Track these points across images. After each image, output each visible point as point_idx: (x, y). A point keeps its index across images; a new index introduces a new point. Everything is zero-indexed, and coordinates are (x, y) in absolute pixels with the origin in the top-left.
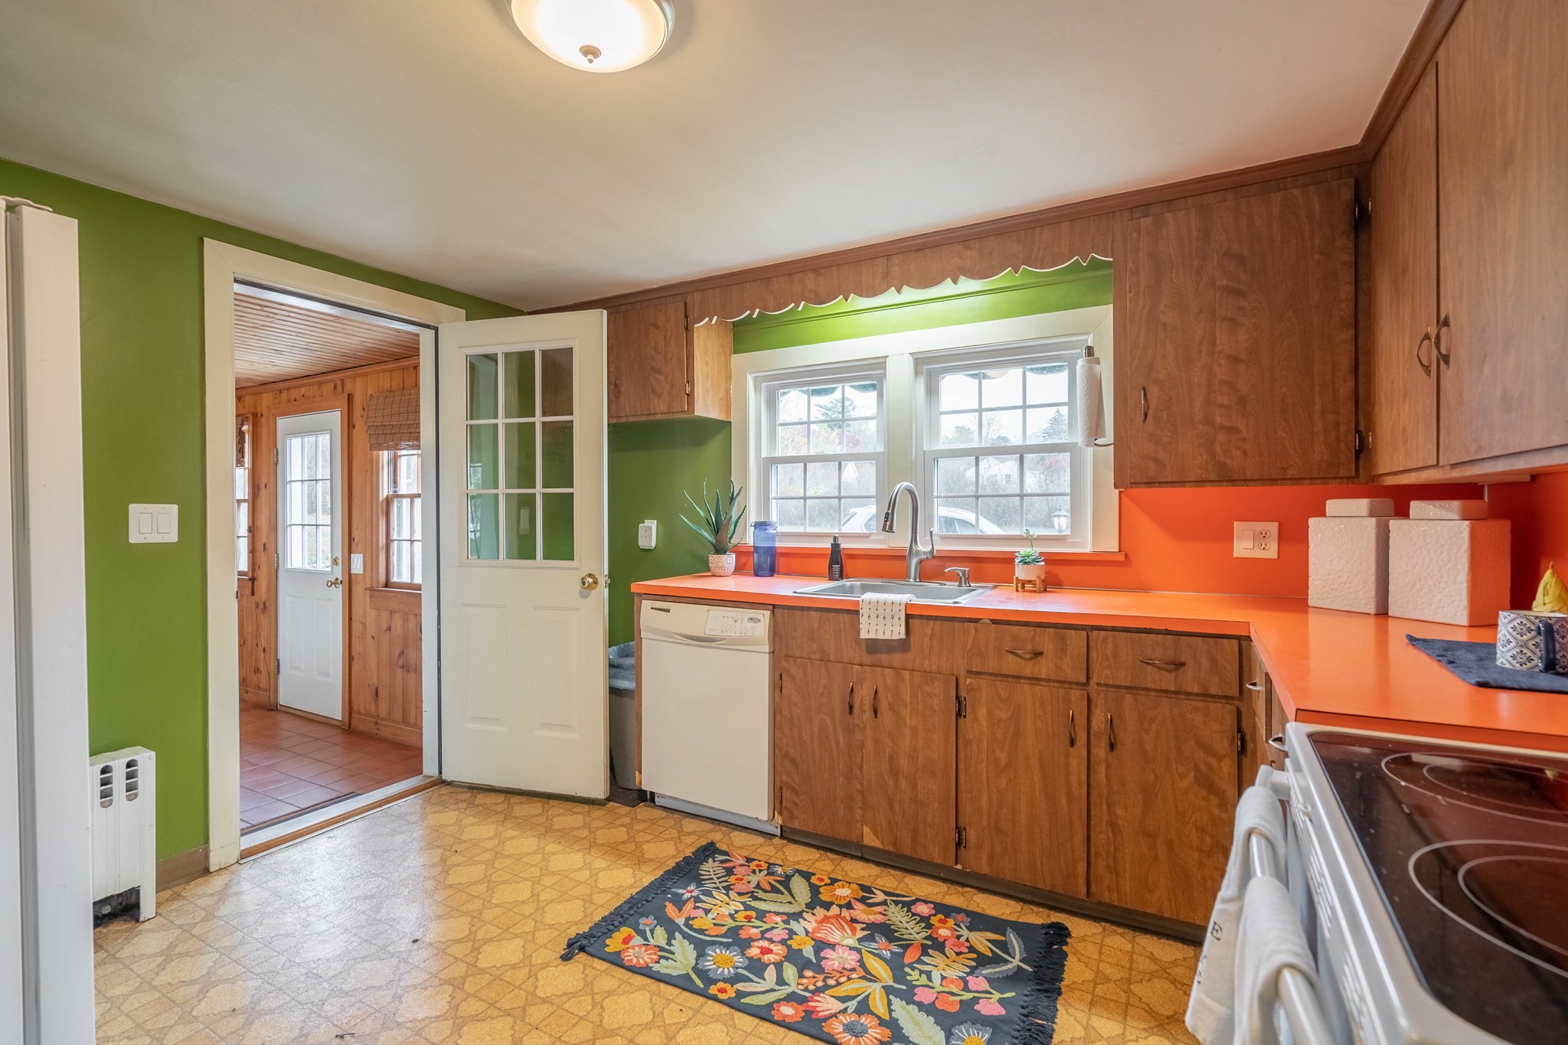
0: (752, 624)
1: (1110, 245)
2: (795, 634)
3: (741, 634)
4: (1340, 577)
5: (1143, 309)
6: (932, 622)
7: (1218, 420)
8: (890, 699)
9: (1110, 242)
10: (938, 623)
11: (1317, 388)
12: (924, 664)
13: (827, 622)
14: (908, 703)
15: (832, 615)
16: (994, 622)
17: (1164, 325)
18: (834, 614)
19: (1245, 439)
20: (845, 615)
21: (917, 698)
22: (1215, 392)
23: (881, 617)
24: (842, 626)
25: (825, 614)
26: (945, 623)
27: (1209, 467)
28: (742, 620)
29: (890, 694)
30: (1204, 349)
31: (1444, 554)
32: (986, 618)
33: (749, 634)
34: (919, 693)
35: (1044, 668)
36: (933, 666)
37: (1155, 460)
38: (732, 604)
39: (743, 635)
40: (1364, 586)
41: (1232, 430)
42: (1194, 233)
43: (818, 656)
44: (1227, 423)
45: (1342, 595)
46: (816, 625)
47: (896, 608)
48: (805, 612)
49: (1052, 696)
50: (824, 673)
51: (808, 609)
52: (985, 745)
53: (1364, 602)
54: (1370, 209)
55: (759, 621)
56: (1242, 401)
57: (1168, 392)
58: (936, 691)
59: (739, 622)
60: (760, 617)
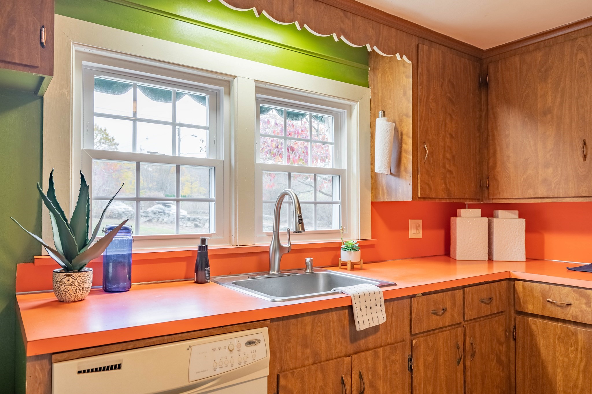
0: (252, 348)
1: (411, 54)
2: (289, 345)
3: (240, 364)
4: (473, 245)
5: (424, 98)
6: (392, 303)
7: (447, 166)
8: (370, 377)
9: (411, 52)
10: (396, 302)
11: (472, 156)
12: (387, 339)
13: (319, 324)
14: (382, 375)
15: (323, 316)
16: (424, 294)
17: (431, 109)
18: (326, 314)
19: (454, 177)
20: (334, 313)
21: (387, 368)
22: (446, 151)
23: (368, 307)
24: (331, 324)
25: (317, 316)
26: (399, 301)
27: (445, 191)
28: (239, 346)
29: (370, 373)
30: (443, 127)
31: (517, 233)
32: (419, 292)
33: (250, 361)
34: (388, 364)
35: (447, 320)
36: (393, 338)
37: (429, 185)
38: (220, 330)
39: (243, 364)
40: (484, 249)
41: (451, 172)
42: (441, 64)
43: (311, 361)
44: (449, 169)
45: (473, 253)
46: (309, 329)
47: (378, 296)
48: (300, 319)
49: (451, 336)
50: (320, 375)
51: (302, 315)
52: (422, 386)
53: (483, 255)
54: (487, 80)
55: (259, 341)
56: (453, 157)
57: (432, 147)
58: (398, 358)
59: (236, 349)
60: (258, 337)
